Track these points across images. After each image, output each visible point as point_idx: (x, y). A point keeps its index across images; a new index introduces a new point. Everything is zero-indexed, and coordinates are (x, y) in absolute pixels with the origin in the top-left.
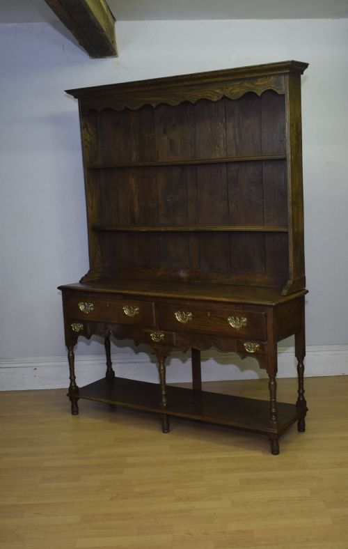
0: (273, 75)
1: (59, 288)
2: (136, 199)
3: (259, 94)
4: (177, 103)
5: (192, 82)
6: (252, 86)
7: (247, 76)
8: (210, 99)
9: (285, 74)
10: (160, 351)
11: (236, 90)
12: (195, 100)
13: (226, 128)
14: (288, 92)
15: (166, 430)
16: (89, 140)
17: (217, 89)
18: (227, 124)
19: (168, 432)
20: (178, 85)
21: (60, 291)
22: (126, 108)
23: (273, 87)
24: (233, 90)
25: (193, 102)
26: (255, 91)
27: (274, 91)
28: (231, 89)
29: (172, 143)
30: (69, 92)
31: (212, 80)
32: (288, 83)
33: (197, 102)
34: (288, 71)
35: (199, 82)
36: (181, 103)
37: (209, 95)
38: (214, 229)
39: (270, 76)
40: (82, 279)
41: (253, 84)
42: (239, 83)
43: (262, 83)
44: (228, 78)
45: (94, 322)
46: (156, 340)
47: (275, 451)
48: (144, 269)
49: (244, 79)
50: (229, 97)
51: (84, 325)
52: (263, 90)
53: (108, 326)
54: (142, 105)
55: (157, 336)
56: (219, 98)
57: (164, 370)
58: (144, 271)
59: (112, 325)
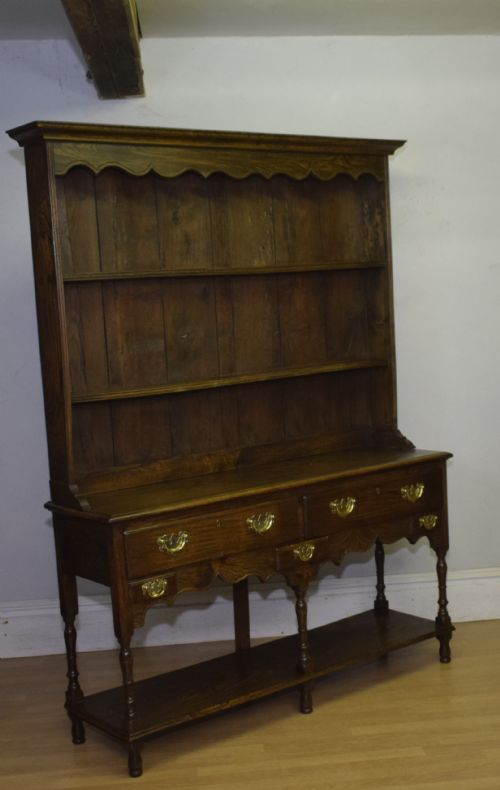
3: (356, 177)
4: (243, 176)
8: (290, 174)
10: (305, 576)
12: (270, 174)
15: (305, 707)
17: (302, 161)
19: (310, 712)
20: (251, 147)
22: (153, 173)
23: (372, 171)
24: (322, 167)
26: (351, 173)
27: (373, 177)
28: (320, 164)
33: (272, 177)
36: (248, 177)
37: (290, 170)
41: (348, 163)
42: (331, 158)
45: (188, 566)
46: (304, 559)
47: (445, 656)
48: (141, 466)
49: (338, 154)
50: (318, 176)
51: (168, 579)
52: (360, 173)
53: (214, 566)
54: (184, 170)
55: (306, 551)
56: (305, 176)
57: (305, 609)
58: (142, 469)
59: (222, 560)
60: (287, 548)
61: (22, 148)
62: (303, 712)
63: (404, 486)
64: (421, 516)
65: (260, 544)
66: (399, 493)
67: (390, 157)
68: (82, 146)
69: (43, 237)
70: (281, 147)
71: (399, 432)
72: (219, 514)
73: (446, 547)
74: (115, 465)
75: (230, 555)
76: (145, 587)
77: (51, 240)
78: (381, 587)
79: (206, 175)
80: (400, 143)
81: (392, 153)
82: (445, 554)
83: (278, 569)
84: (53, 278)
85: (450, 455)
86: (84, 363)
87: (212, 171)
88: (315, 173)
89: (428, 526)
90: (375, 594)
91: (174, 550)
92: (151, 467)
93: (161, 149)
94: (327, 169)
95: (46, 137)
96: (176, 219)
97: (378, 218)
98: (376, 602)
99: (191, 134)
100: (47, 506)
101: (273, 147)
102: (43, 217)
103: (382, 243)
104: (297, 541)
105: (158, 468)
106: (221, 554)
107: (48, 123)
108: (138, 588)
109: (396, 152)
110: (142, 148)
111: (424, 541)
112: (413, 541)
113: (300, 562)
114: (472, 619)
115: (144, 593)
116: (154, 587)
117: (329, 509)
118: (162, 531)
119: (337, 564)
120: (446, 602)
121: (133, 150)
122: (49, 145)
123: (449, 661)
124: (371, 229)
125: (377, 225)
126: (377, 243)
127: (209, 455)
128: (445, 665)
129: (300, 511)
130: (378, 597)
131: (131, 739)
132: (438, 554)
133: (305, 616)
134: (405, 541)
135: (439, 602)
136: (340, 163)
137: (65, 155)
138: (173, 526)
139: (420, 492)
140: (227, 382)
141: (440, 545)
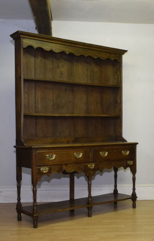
3: (112, 60)
8: (93, 56)
10: (91, 174)
12: (87, 55)
13: (87, 70)
19: (91, 217)
20: (81, 47)
22: (51, 50)
24: (102, 55)
26: (111, 58)
33: (87, 57)
36: (80, 56)
41: (110, 55)
45: (55, 165)
46: (91, 168)
47: (134, 206)
49: (107, 52)
50: (101, 58)
51: (49, 168)
52: (114, 59)
53: (63, 166)
54: (61, 51)
55: (92, 166)
56: (97, 58)
57: (91, 184)
59: (66, 165)
60: (86, 164)
61: (14, 41)
62: (89, 216)
63: (123, 150)
64: (128, 161)
65: (78, 162)
66: (121, 152)
68: (31, 40)
69: (18, 66)
70: (90, 48)
71: (123, 137)
72: (66, 150)
73: (136, 172)
74: (36, 137)
75: (69, 164)
76: (42, 169)
77: (20, 67)
78: (116, 186)
79: (67, 53)
80: (126, 51)
81: (124, 54)
82: (135, 174)
83: (83, 170)
84: (20, 78)
85: (138, 143)
86: (28, 105)
87: (70, 52)
88: (100, 57)
89: (130, 164)
90: (114, 188)
91: (51, 159)
92: (47, 139)
93: (55, 44)
94: (104, 56)
95: (21, 36)
96: (58, 67)
97: (119, 73)
98: (114, 191)
99: (64, 40)
100: (14, 147)
101: (88, 48)
102: (18, 60)
103: (120, 81)
104: (89, 162)
105: (49, 140)
106: (66, 163)
107: (22, 31)
108: (39, 169)
109: (125, 54)
110: (49, 43)
111: (129, 169)
112: (125, 168)
113: (90, 169)
114: (144, 199)
115: (41, 171)
116: (45, 170)
117: (100, 154)
118: (48, 153)
119: (101, 172)
120: (135, 189)
121: (46, 43)
122: (22, 38)
123: (135, 207)
124: (116, 76)
125: (119, 75)
126: (118, 80)
127: (65, 138)
128: (134, 209)
129: (90, 154)
130: (115, 189)
131: (35, 216)
132: (133, 174)
133: (91, 186)
134: (122, 168)
135: (133, 189)
136: (108, 55)
137: (26, 42)
138: (51, 152)
139: (128, 153)
140: (71, 115)
141: (134, 171)
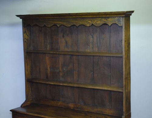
0: (116, 17)
1: (10, 111)
2: (49, 67)
3: (110, 25)
4: (70, 26)
5: (77, 17)
6: (106, 21)
7: (104, 16)
8: (85, 25)
9: (123, 17)
11: (99, 22)
12: (78, 25)
13: (93, 37)
14: (124, 25)
16: (27, 38)
17: (89, 21)
18: (94, 36)
20: (70, 17)
21: (11, 112)
22: (45, 26)
23: (117, 22)
25: (77, 26)
27: (117, 24)
28: (96, 21)
29: (66, 42)
30: (18, 16)
31: (86, 16)
32: (124, 21)
34: (124, 16)
35: (80, 17)
37: (85, 23)
38: (87, 87)
39: (115, 17)
40: (22, 105)
42: (99, 19)
43: (112, 20)
44: (95, 16)
48: (52, 101)
49: (102, 18)
50: (95, 25)
52: (112, 23)
56: (90, 25)
58: (52, 102)
67: (131, 16)
79: (58, 26)
87: (61, 25)
136: (104, 20)
